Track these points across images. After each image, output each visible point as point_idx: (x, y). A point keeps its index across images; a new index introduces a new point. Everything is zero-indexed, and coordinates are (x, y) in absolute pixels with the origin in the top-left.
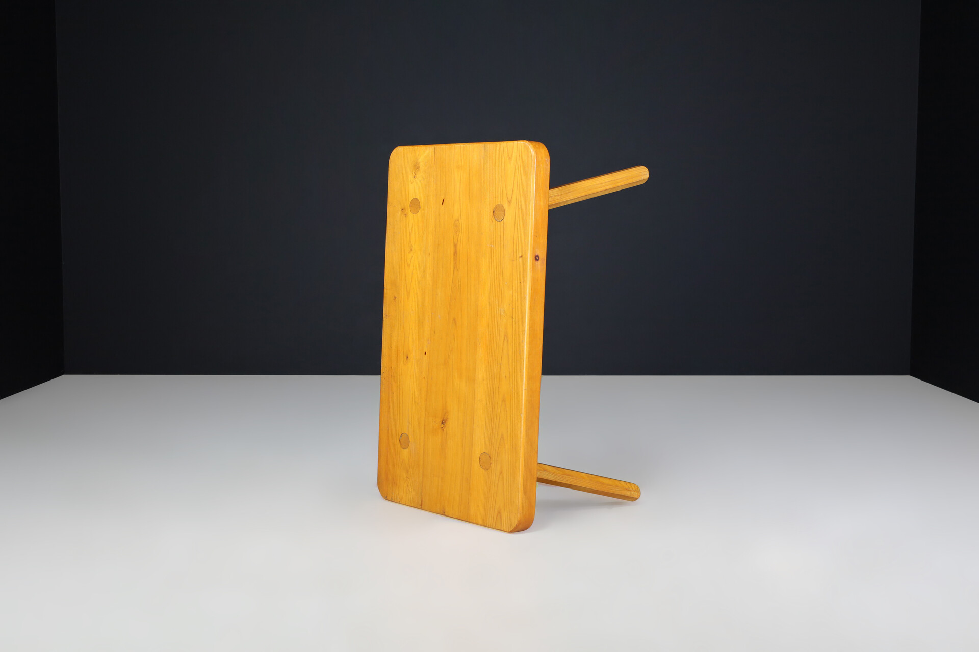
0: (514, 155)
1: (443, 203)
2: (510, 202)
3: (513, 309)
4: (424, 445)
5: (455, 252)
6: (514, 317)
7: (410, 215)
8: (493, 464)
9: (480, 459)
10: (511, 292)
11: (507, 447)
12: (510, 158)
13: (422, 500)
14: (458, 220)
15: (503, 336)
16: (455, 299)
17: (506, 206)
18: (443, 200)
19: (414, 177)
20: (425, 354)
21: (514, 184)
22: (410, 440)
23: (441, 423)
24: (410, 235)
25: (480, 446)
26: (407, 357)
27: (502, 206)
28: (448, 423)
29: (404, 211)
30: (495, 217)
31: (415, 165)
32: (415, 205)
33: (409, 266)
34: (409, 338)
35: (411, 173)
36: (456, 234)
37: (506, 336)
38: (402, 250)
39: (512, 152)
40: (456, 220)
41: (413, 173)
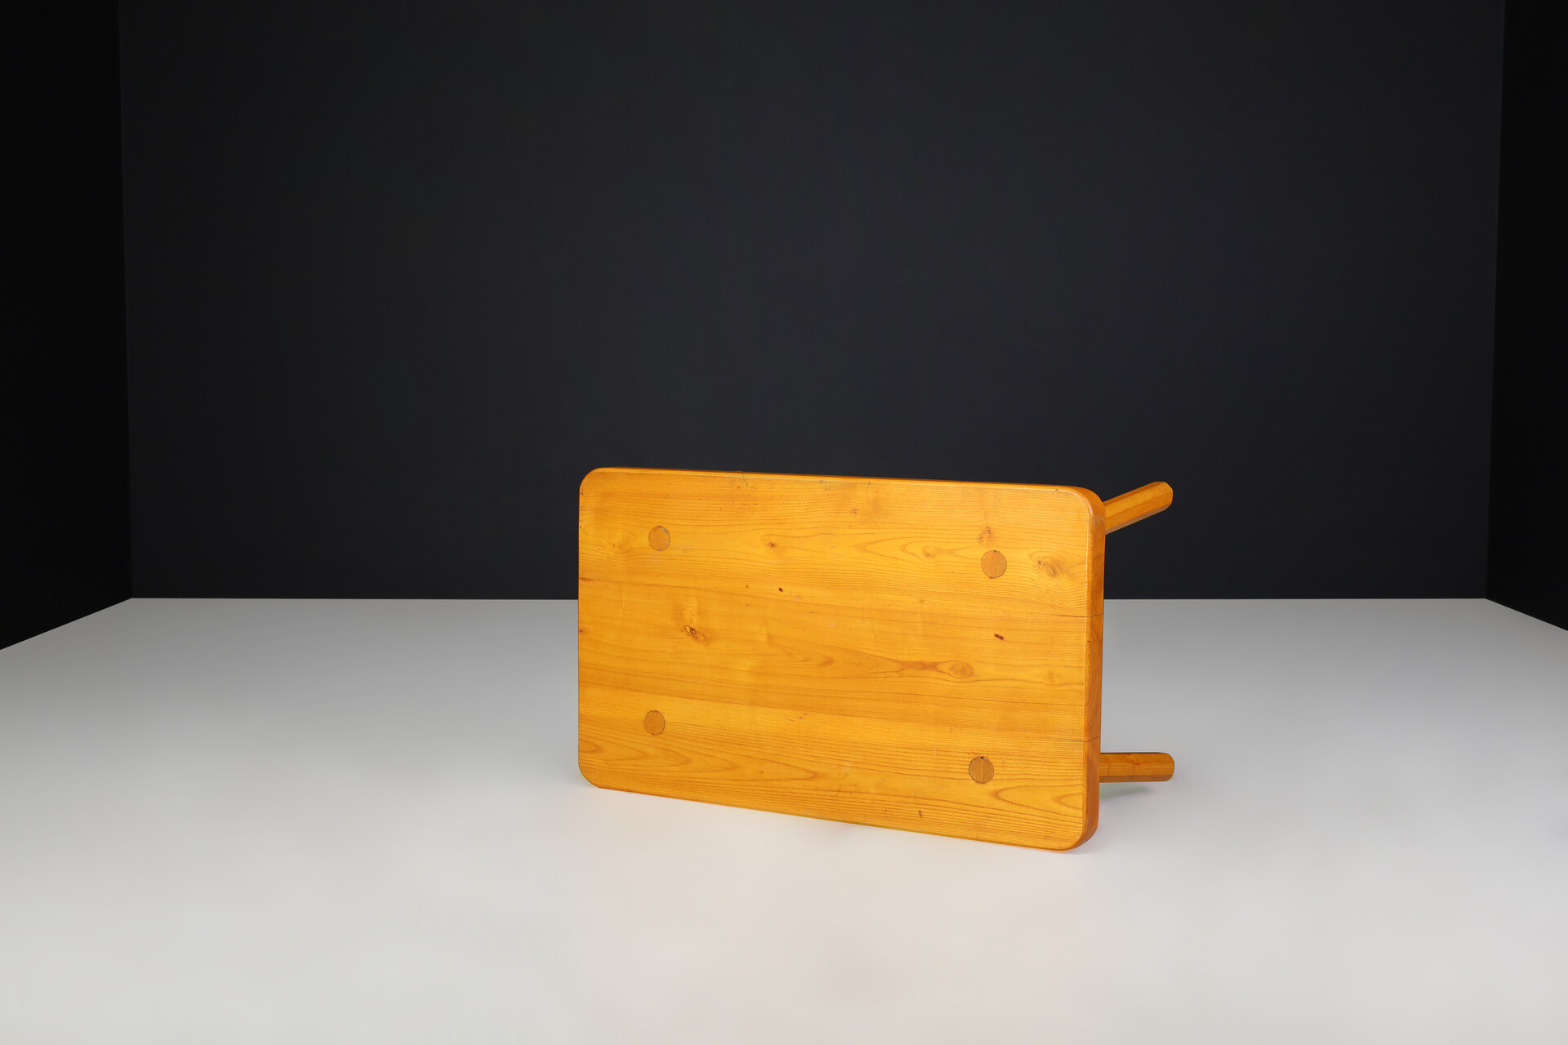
0: (1064, 809)
1: (997, 636)
2: (996, 795)
3: (851, 792)
4: (659, 585)
5: (924, 666)
6: (840, 794)
7: (979, 552)
8: (650, 739)
9: (656, 711)
10: (872, 790)
11: (677, 769)
12: (1059, 800)
14: (972, 674)
15: (812, 769)
16: (859, 664)
17: (991, 786)
18: (1002, 638)
19: (1039, 563)
20: (781, 590)
21: (1022, 806)
22: (662, 553)
23: (692, 626)
24: (951, 552)
25: (674, 711)
26: (773, 545)
27: (990, 778)
28: (694, 643)
29: (987, 535)
30: (975, 759)
31: (1058, 565)
32: (995, 565)
33: (903, 548)
34: (800, 549)
35: (1046, 554)
36: (952, 669)
37: (815, 776)
38: (927, 531)
39: (1069, 806)
40: (971, 668)
41: (1045, 560)
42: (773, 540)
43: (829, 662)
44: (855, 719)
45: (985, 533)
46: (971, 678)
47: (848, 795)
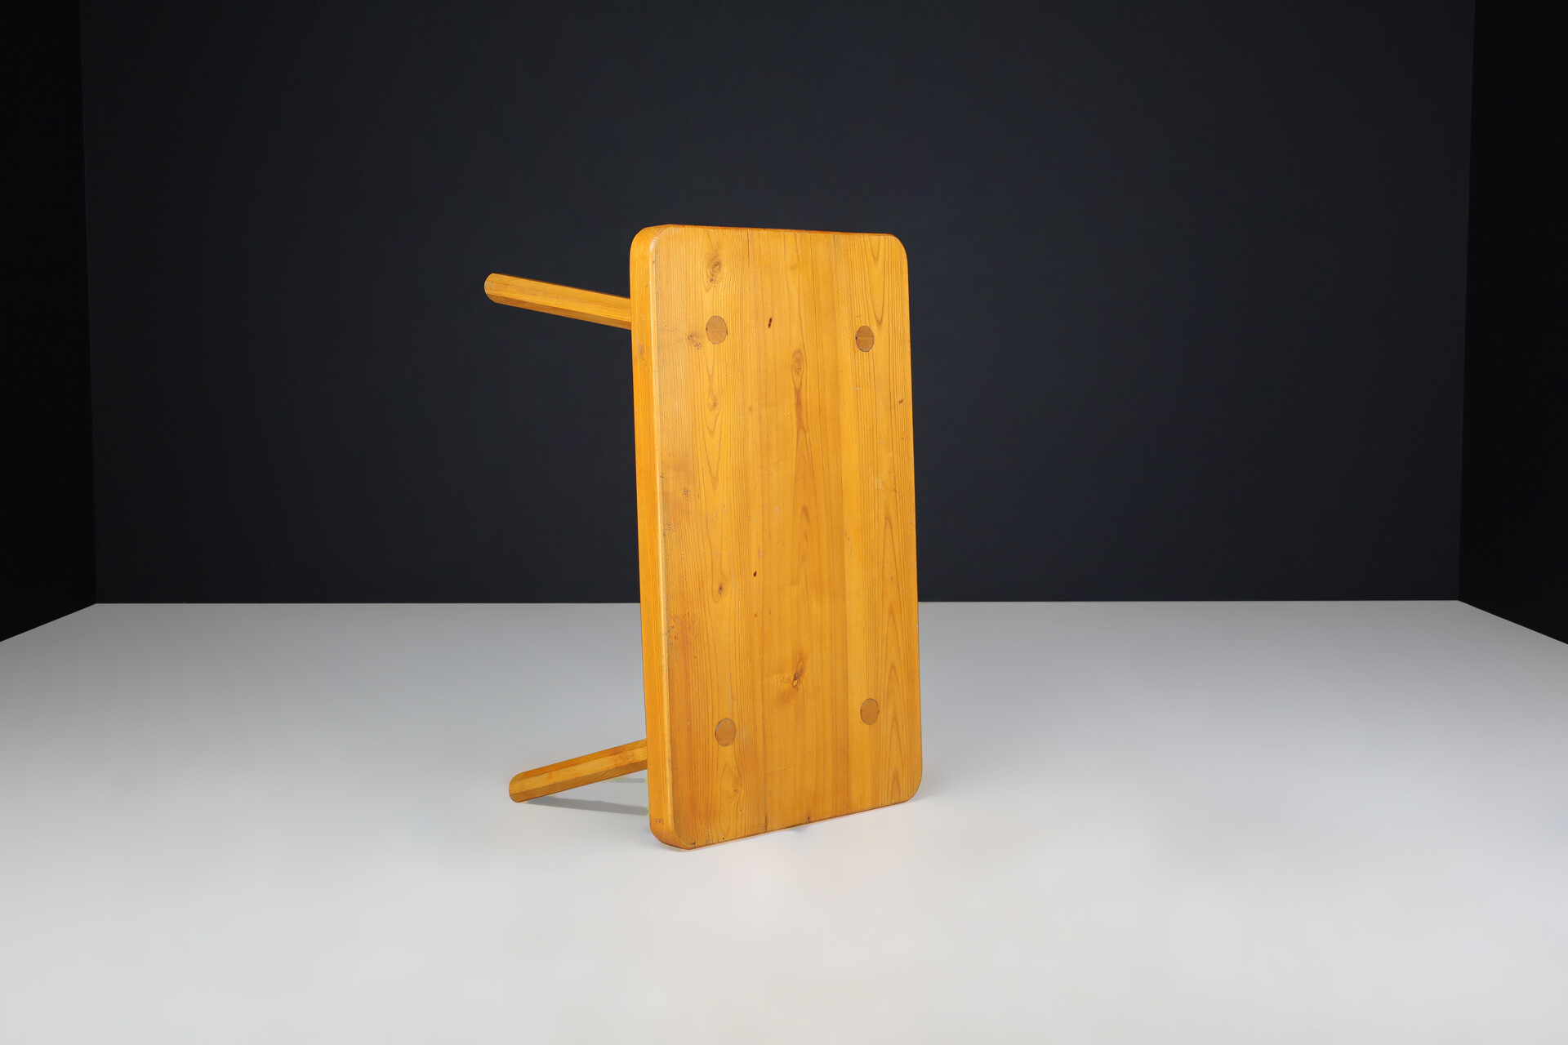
0: (881, 253)
1: (770, 325)
2: (880, 323)
4: (763, 725)
5: (799, 403)
7: (708, 345)
8: (882, 712)
9: (861, 711)
10: (891, 454)
11: (900, 679)
12: (876, 259)
13: (766, 817)
14: (799, 351)
15: (884, 520)
16: (803, 477)
17: (874, 329)
18: (771, 320)
19: (711, 280)
20: (755, 574)
21: (884, 296)
22: (737, 727)
23: (792, 679)
24: (711, 378)
25: (858, 690)
26: (721, 588)
27: (869, 329)
28: (806, 674)
29: (694, 339)
30: (858, 346)
31: (712, 260)
32: (717, 328)
33: (712, 432)
34: (721, 555)
35: (705, 274)
36: (798, 373)
37: (888, 518)
38: (696, 407)
39: (879, 250)
40: (795, 352)
41: (709, 274)
42: (716, 588)
43: (805, 510)
44: (844, 478)
45: (693, 341)
46: (802, 351)
47: (897, 480)
